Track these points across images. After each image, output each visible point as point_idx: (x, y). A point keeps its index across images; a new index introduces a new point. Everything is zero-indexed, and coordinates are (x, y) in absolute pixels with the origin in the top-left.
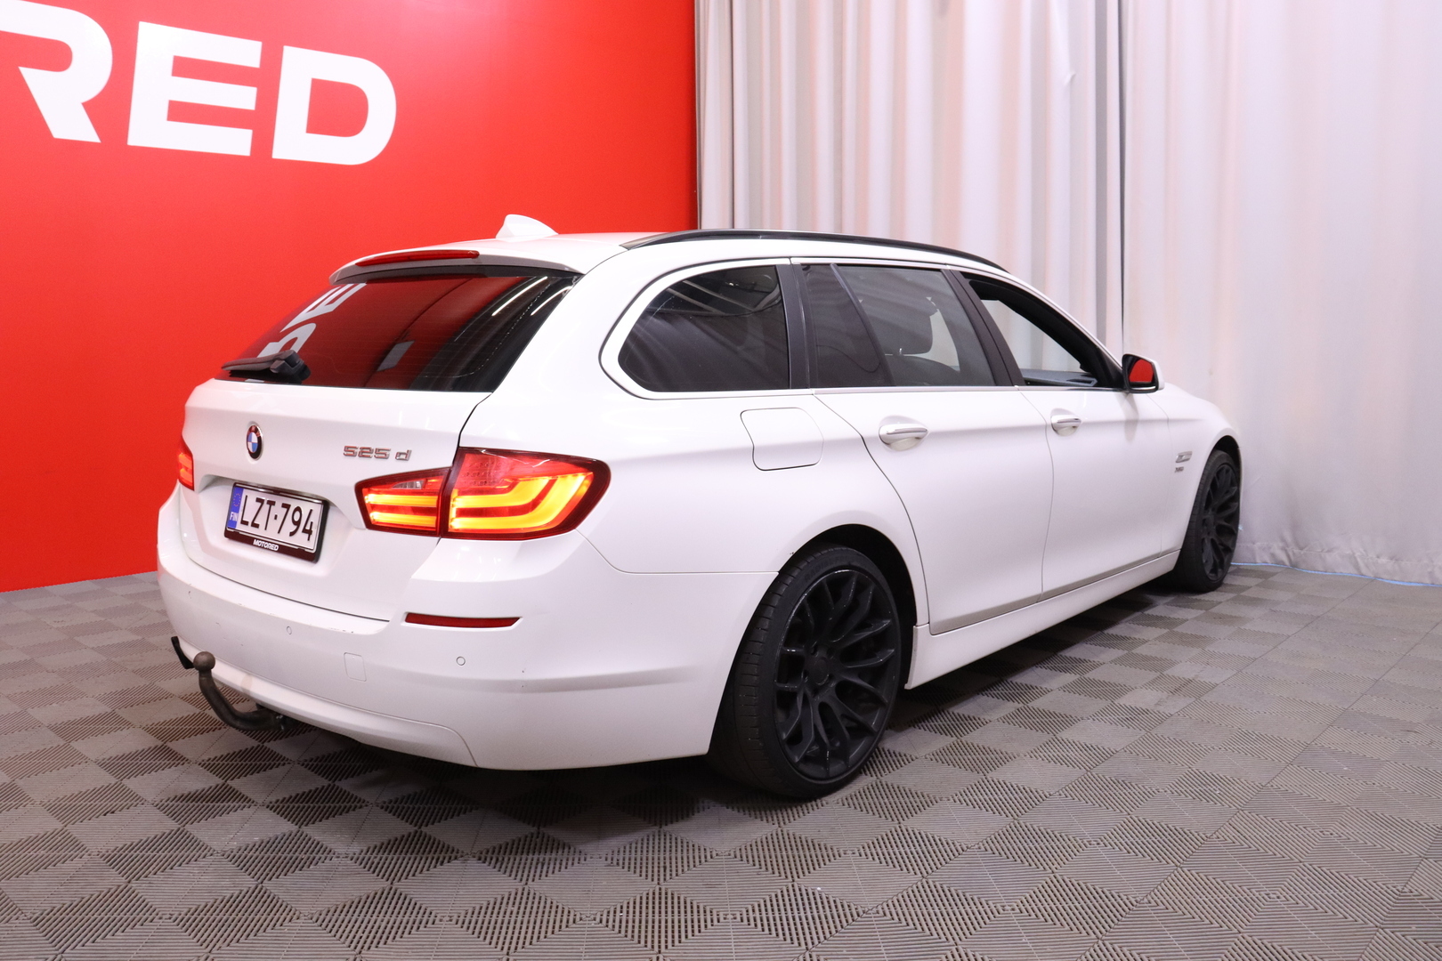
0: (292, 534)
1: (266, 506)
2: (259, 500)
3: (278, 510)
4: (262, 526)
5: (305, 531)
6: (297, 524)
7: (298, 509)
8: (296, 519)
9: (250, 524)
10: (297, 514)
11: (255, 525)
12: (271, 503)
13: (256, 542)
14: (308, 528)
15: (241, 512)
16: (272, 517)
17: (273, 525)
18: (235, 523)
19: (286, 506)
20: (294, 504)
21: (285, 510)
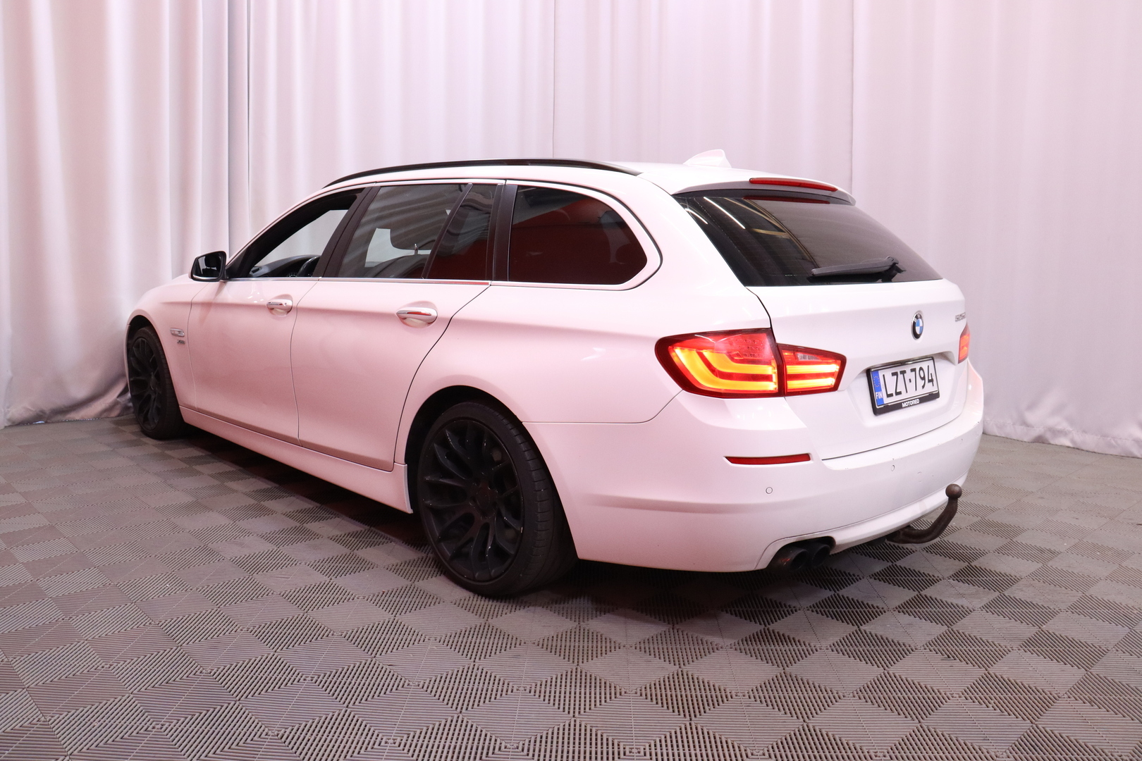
0: (923, 387)
1: (900, 376)
2: (894, 374)
3: (909, 375)
4: (903, 391)
5: (929, 381)
6: (923, 379)
7: (921, 369)
8: (922, 376)
9: (894, 394)
10: (921, 372)
11: (898, 393)
12: (903, 372)
13: (904, 405)
14: (930, 378)
15: (883, 390)
16: (907, 381)
17: (911, 386)
18: (882, 399)
19: (914, 370)
20: (917, 366)
21: (914, 373)
